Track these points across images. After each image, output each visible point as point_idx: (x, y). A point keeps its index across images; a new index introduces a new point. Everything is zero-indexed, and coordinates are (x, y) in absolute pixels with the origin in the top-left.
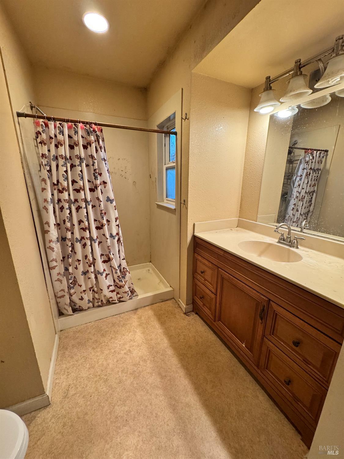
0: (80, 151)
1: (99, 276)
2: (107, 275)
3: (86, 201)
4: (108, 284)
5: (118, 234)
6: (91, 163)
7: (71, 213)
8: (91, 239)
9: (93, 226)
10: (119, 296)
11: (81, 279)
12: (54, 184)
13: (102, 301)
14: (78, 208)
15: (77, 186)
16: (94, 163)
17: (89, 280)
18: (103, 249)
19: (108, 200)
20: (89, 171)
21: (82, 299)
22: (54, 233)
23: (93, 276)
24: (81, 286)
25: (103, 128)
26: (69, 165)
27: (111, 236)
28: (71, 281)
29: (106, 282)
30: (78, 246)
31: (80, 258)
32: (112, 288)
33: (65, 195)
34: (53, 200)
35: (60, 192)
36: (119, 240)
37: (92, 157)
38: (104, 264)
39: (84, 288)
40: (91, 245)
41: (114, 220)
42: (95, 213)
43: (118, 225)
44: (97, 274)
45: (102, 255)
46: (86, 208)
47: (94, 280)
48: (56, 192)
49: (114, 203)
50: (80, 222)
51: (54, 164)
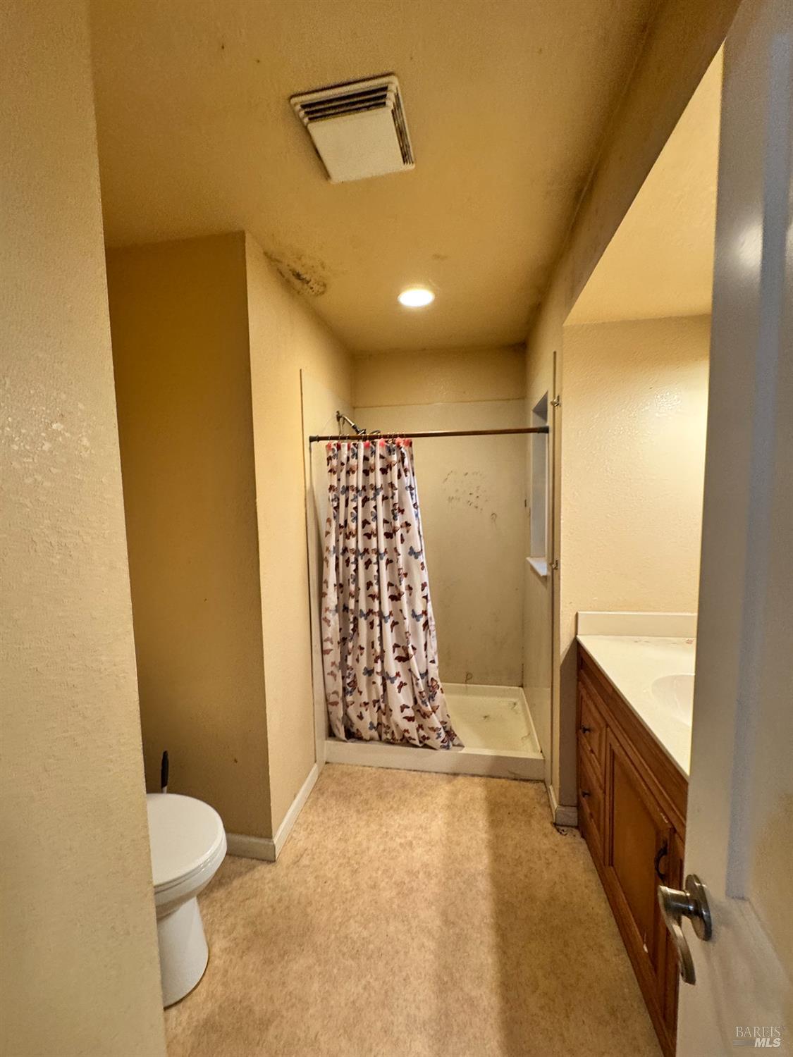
0: (377, 478)
1: (388, 682)
2: (402, 685)
3: (377, 552)
4: (403, 702)
5: (425, 613)
6: (390, 495)
7: (356, 570)
8: (381, 614)
9: (386, 593)
10: (422, 733)
11: (362, 681)
12: (341, 527)
13: (393, 732)
14: (368, 563)
15: (368, 529)
16: (394, 494)
17: (374, 686)
18: (398, 635)
19: (413, 553)
20: (387, 506)
21: (361, 717)
22: (332, 599)
23: (379, 680)
24: (361, 693)
25: (413, 440)
26: (360, 499)
27: (414, 615)
28: (348, 681)
29: (400, 697)
30: (363, 623)
31: (364, 644)
32: (409, 712)
33: (352, 543)
34: (336, 549)
35: (347, 537)
36: (426, 625)
37: (392, 485)
38: (399, 663)
39: (365, 698)
40: (381, 625)
41: (420, 587)
42: (392, 573)
43: (426, 597)
44: (386, 677)
45: (396, 646)
46: (378, 563)
47: (381, 688)
48: (341, 537)
49: (422, 558)
50: (369, 585)
51: (343, 498)
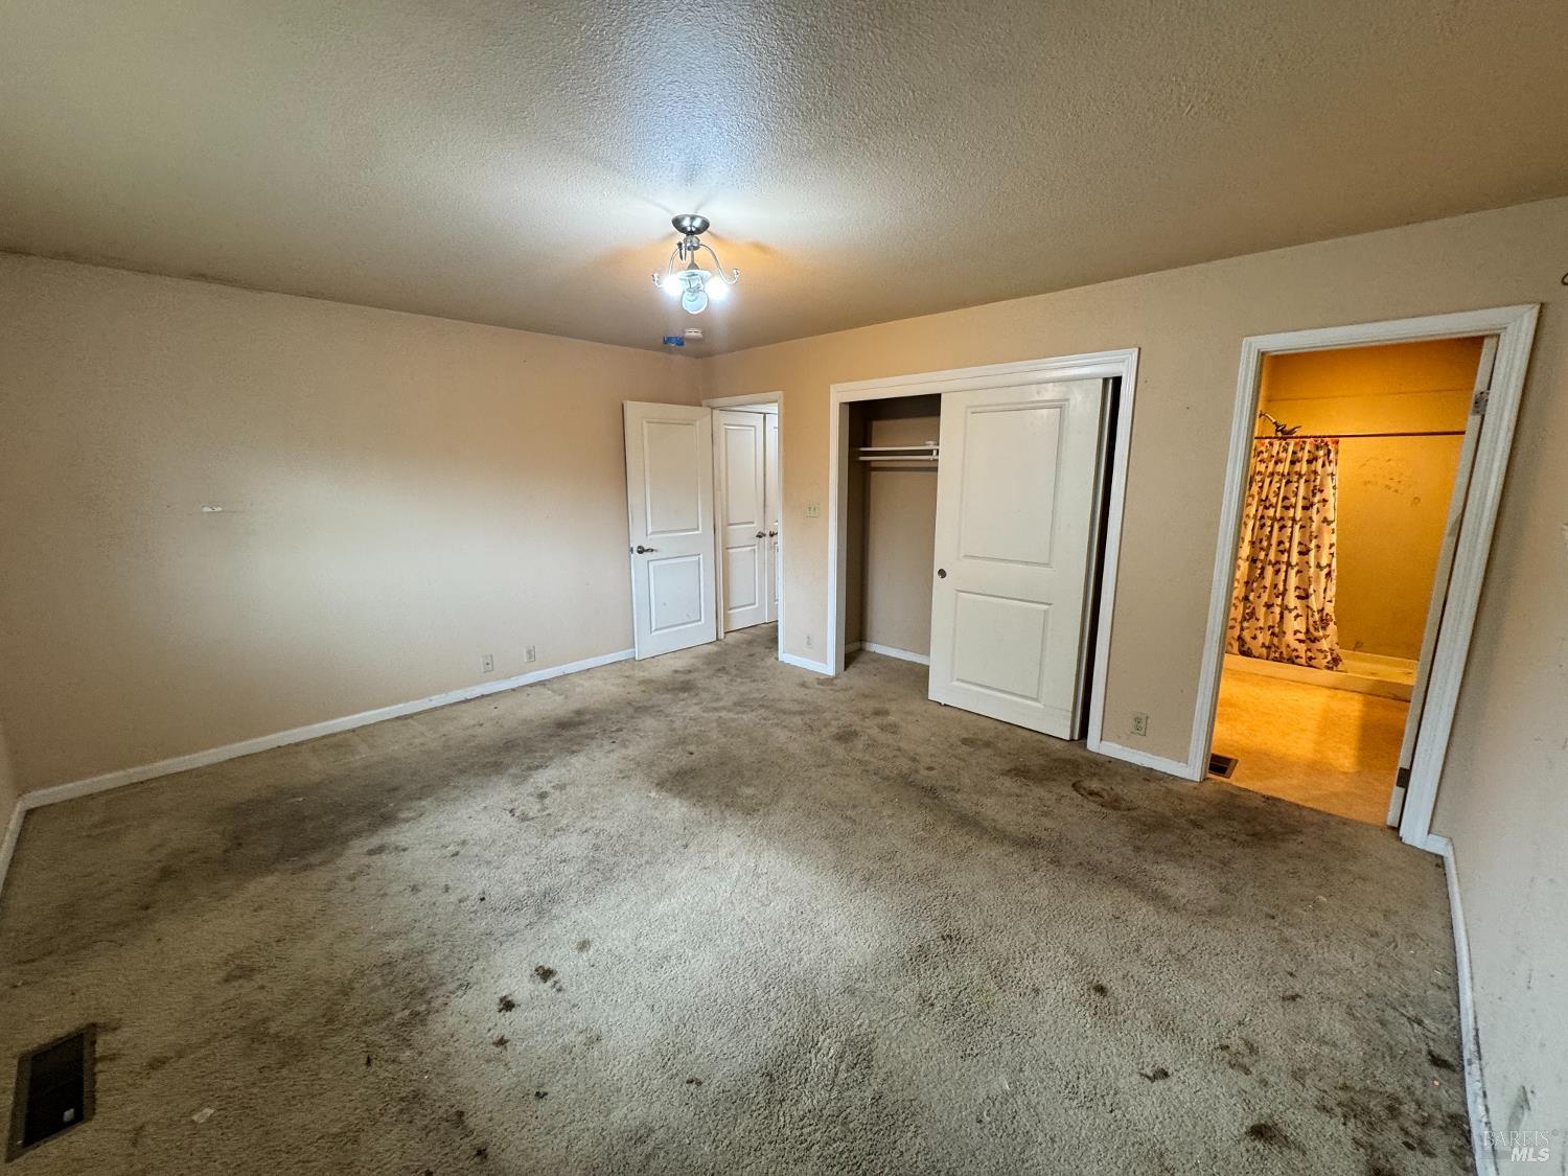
0: (1303, 467)
1: (1286, 612)
2: (1297, 616)
3: (1294, 520)
4: (1297, 628)
5: (1329, 565)
6: (1313, 479)
7: (1271, 532)
8: (1289, 564)
9: (1295, 549)
10: (1309, 654)
11: (1261, 612)
12: (1262, 500)
13: (1282, 653)
14: (1282, 528)
15: (1287, 503)
16: (1316, 478)
17: (1271, 615)
18: (1301, 580)
19: (1325, 520)
20: (1307, 488)
21: (1255, 638)
22: (1245, 550)
23: (1277, 610)
24: (1258, 620)
25: (1340, 439)
26: (1284, 481)
27: (1318, 566)
28: (1247, 611)
29: (1294, 625)
30: (1270, 570)
31: (1268, 585)
32: (1301, 636)
33: (1271, 512)
34: (1255, 516)
35: (1266, 508)
36: (1328, 575)
37: (1315, 472)
38: (1298, 601)
39: (1261, 624)
40: (1286, 572)
41: (1328, 546)
42: (1303, 535)
43: (1332, 554)
44: (1285, 608)
45: (1297, 588)
46: (1292, 527)
47: (1278, 617)
48: (1261, 508)
49: (1334, 525)
50: (1280, 543)
51: (1268, 480)
